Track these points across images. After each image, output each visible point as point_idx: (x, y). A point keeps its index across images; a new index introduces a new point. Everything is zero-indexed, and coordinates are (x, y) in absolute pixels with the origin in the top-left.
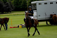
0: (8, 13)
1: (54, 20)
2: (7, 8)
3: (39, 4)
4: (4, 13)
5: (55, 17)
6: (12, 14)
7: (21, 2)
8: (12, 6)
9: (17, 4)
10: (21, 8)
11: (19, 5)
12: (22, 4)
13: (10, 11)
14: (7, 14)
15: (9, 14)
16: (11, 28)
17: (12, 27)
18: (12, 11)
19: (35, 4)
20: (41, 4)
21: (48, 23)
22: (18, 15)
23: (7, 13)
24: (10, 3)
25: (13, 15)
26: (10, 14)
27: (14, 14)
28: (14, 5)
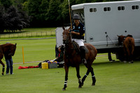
0: (15, 32)
1: (128, 50)
2: (13, 19)
3: (91, 10)
4: (5, 31)
5: (130, 41)
6: (25, 34)
7: (46, 6)
8: (23, 15)
9: (36, 9)
10: (46, 19)
11: (42, 13)
12: (48, 10)
13: (20, 28)
14: (11, 35)
15: (16, 35)
16: (21, 68)
17: (23, 66)
18: (24, 27)
19: (81, 11)
20: (95, 10)
21: (114, 56)
22: (39, 36)
23: (12, 33)
24: (20, 7)
25: (27, 37)
26: (20, 35)
27: (29, 34)
28: (30, 13)
